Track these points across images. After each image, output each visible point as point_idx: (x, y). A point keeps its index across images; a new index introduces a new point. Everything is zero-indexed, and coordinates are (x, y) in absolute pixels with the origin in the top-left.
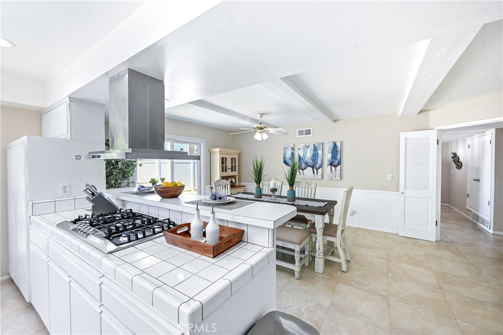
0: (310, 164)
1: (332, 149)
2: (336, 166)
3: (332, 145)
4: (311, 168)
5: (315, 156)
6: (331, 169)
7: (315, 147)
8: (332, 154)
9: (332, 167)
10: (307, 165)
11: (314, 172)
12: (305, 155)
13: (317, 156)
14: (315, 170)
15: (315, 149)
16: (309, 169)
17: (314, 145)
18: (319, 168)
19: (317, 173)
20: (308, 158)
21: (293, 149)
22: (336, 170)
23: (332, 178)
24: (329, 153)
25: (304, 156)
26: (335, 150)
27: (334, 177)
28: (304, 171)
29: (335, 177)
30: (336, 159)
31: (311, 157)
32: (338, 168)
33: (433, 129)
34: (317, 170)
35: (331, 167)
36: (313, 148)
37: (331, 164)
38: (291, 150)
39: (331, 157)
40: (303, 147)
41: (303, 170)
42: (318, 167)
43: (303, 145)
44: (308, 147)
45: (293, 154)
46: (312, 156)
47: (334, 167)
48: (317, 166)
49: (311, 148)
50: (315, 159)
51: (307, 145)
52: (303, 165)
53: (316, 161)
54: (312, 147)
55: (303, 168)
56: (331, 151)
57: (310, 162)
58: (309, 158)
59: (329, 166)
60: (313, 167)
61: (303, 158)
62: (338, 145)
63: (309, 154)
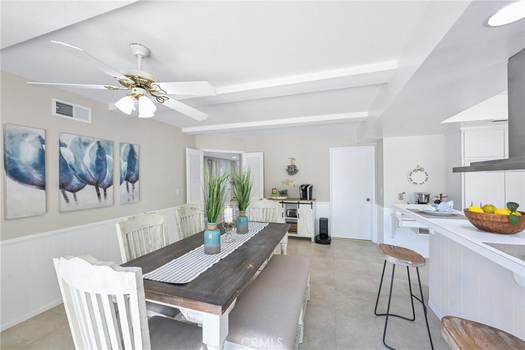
0: (91, 180)
1: (128, 154)
2: (133, 182)
3: (128, 150)
4: (94, 187)
5: (100, 164)
6: (127, 186)
7: (99, 146)
8: (128, 163)
9: (129, 184)
10: (84, 180)
11: (99, 195)
12: (78, 159)
13: (104, 164)
14: (101, 190)
15: (101, 151)
16: (90, 190)
17: (98, 142)
18: (109, 186)
19: (105, 194)
20: (85, 166)
21: (43, 142)
22: (134, 188)
23: (129, 200)
24: (124, 161)
25: (76, 162)
26: (132, 158)
27: (131, 199)
28: (77, 193)
29: (133, 198)
30: (134, 171)
31: (92, 165)
32: (136, 184)
33: (199, 150)
34: (105, 190)
35: (127, 184)
36: (96, 148)
37: (127, 179)
38: (38, 145)
39: (127, 168)
40: (73, 142)
41: (74, 191)
42: (107, 184)
43: (73, 137)
44: (86, 144)
45: (42, 155)
46: (94, 164)
47: (131, 182)
48: (105, 181)
49: (93, 147)
50: (102, 169)
51: (83, 140)
52: (75, 181)
53: (103, 173)
54: (93, 145)
55: (76, 187)
56: (126, 158)
57: (92, 175)
58: (89, 167)
59: (125, 182)
60: (97, 184)
61: (74, 166)
62: (136, 150)
63: (88, 160)
